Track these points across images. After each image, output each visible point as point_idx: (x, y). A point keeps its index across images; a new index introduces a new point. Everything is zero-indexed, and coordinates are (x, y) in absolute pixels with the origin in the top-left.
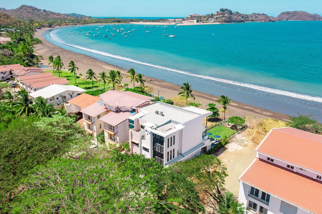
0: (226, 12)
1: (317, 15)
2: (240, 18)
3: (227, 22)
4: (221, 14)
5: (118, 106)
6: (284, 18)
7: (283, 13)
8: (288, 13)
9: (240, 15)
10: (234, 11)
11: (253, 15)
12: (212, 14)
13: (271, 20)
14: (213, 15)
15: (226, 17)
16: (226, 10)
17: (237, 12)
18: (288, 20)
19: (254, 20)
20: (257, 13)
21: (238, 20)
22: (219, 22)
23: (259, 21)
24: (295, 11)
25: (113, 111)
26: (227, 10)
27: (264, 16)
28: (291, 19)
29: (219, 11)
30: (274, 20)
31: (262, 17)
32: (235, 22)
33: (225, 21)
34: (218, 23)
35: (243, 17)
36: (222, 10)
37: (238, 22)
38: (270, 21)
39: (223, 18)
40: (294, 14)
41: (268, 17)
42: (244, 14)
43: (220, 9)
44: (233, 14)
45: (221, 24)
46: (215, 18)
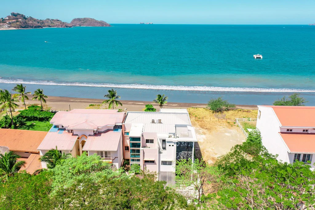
0: (18, 17)
1: (103, 22)
2: (36, 24)
3: (23, 28)
4: (13, 19)
5: (98, 127)
6: (77, 25)
7: (75, 20)
8: (79, 20)
9: (35, 20)
10: (27, 16)
11: (47, 20)
12: (2, 18)
13: (67, 25)
14: (4, 20)
15: (21, 22)
16: (18, 14)
17: (30, 17)
18: (80, 26)
19: (51, 25)
20: (51, 18)
21: (35, 25)
22: (15, 27)
23: (55, 26)
24: (85, 18)
25: (90, 135)
26: (20, 14)
27: (58, 22)
28: (84, 25)
29: (11, 15)
30: (70, 26)
31: (58, 23)
32: (32, 27)
33: (21, 26)
34: (14, 29)
35: (38, 23)
36: (13, 14)
37: (35, 27)
38: (67, 27)
39: (18, 23)
40: (85, 21)
41: (64, 23)
42: (38, 19)
43: (12, 14)
44: (27, 19)
45: (18, 29)
46: (8, 23)
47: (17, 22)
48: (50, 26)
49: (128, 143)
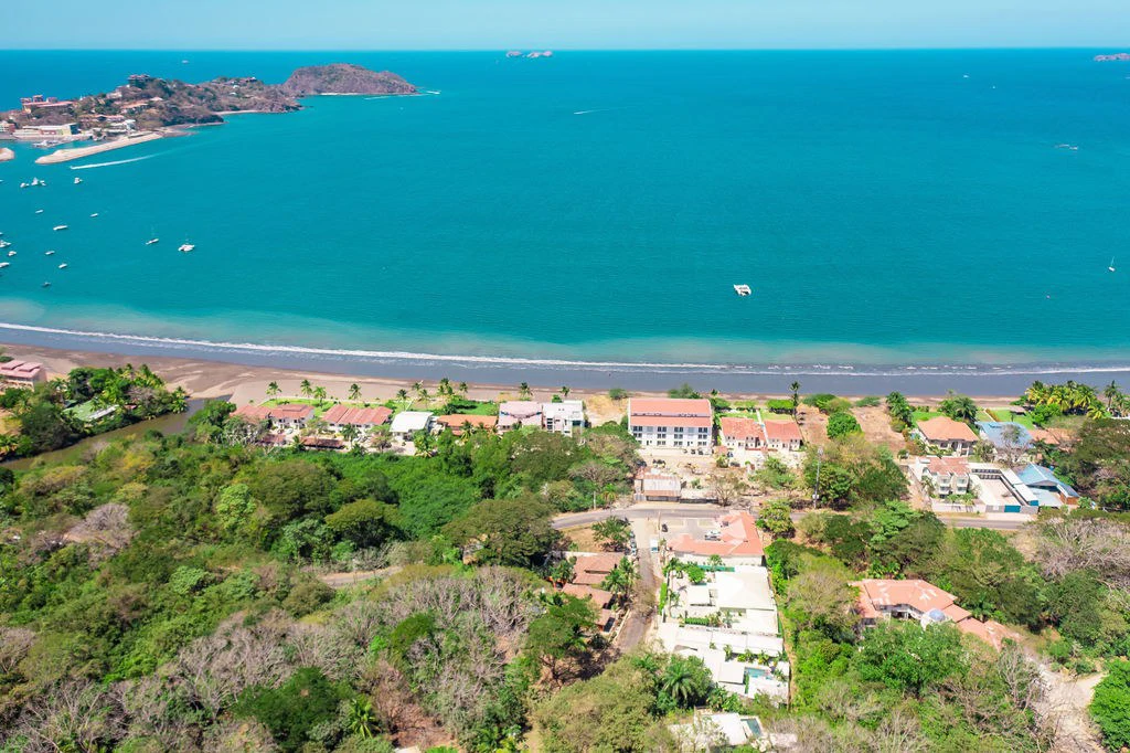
0: (150, 89)
3: (168, 123)
4: (137, 98)
5: (528, 413)
6: (310, 89)
7: (301, 73)
8: (315, 72)
13: (287, 103)
14: (110, 100)
15: (161, 108)
16: (146, 81)
18: (320, 92)
19: (238, 105)
21: (201, 115)
23: (252, 107)
28: (330, 90)
32: (194, 121)
33: (164, 120)
36: (137, 82)
37: (202, 121)
38: (288, 108)
39: (154, 111)
46: (125, 111)
47: (150, 106)
48: (236, 109)
49: (545, 422)
